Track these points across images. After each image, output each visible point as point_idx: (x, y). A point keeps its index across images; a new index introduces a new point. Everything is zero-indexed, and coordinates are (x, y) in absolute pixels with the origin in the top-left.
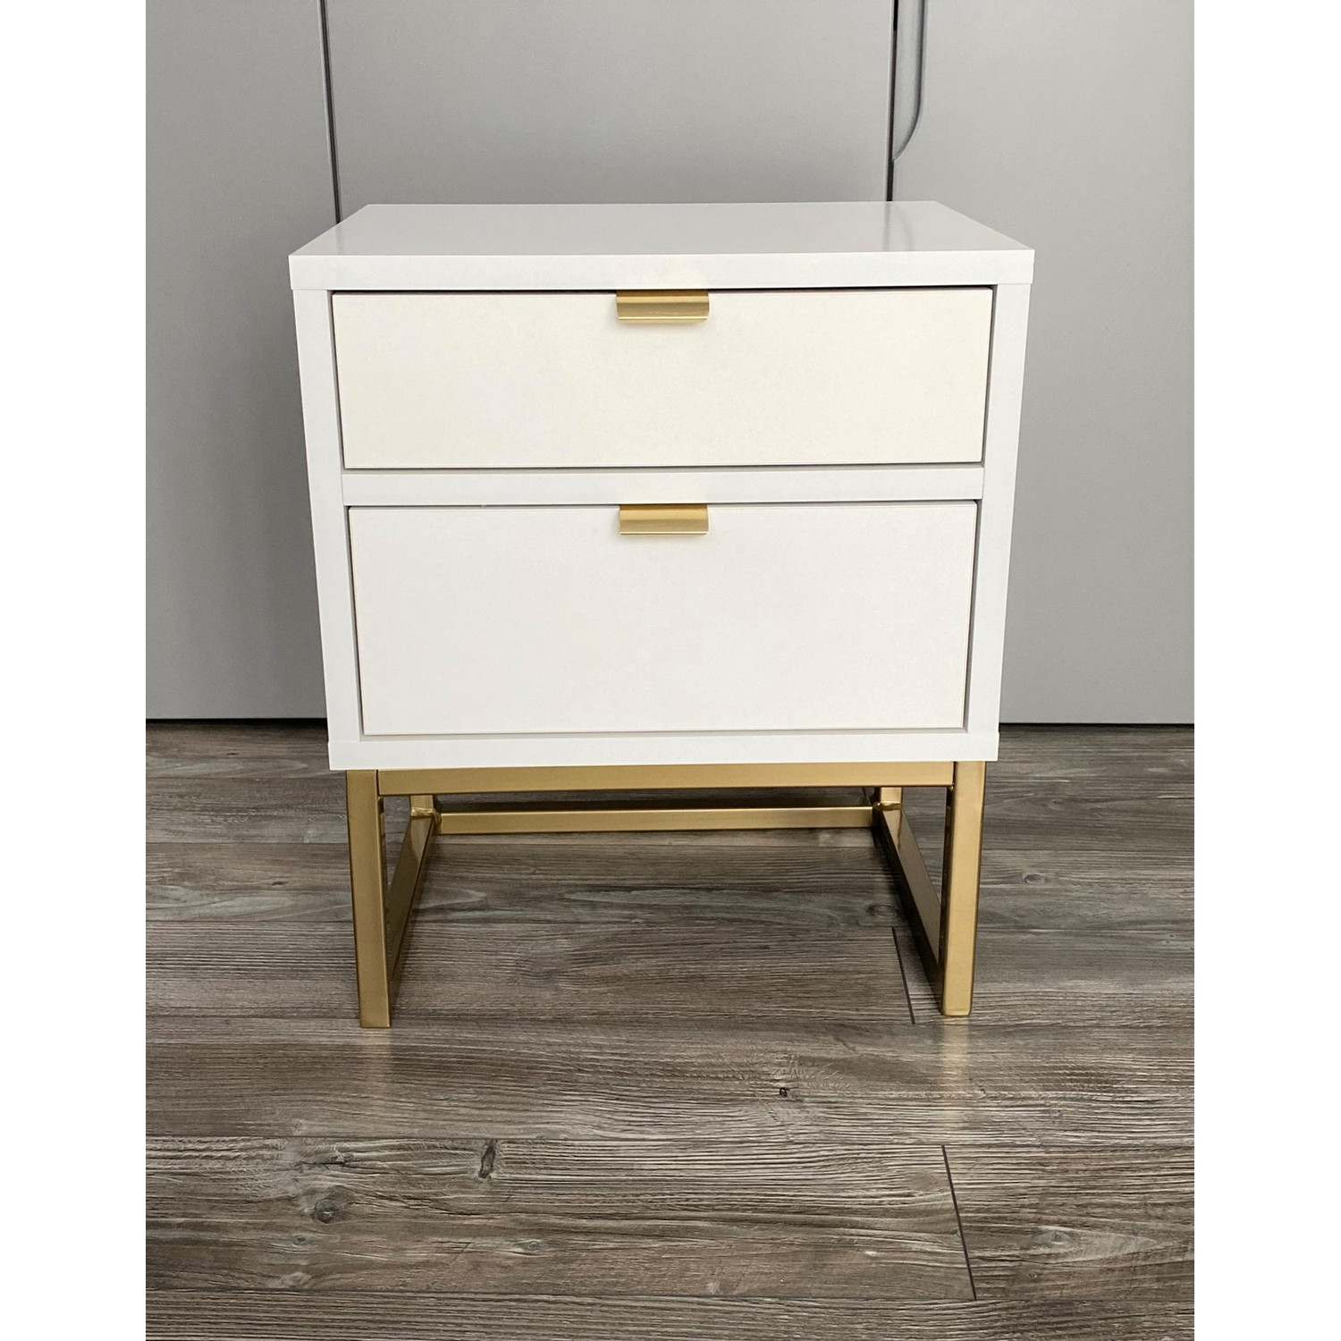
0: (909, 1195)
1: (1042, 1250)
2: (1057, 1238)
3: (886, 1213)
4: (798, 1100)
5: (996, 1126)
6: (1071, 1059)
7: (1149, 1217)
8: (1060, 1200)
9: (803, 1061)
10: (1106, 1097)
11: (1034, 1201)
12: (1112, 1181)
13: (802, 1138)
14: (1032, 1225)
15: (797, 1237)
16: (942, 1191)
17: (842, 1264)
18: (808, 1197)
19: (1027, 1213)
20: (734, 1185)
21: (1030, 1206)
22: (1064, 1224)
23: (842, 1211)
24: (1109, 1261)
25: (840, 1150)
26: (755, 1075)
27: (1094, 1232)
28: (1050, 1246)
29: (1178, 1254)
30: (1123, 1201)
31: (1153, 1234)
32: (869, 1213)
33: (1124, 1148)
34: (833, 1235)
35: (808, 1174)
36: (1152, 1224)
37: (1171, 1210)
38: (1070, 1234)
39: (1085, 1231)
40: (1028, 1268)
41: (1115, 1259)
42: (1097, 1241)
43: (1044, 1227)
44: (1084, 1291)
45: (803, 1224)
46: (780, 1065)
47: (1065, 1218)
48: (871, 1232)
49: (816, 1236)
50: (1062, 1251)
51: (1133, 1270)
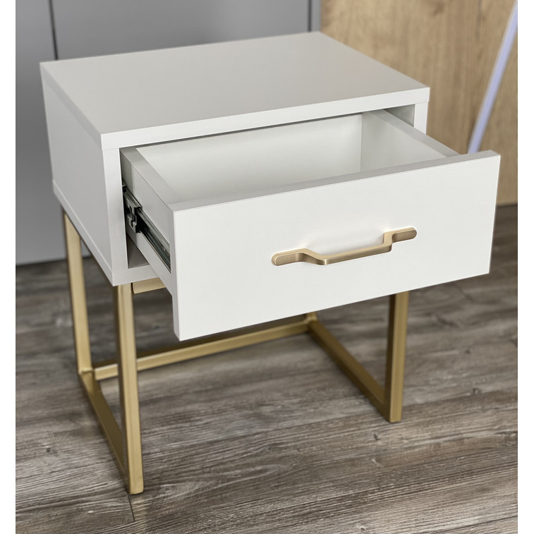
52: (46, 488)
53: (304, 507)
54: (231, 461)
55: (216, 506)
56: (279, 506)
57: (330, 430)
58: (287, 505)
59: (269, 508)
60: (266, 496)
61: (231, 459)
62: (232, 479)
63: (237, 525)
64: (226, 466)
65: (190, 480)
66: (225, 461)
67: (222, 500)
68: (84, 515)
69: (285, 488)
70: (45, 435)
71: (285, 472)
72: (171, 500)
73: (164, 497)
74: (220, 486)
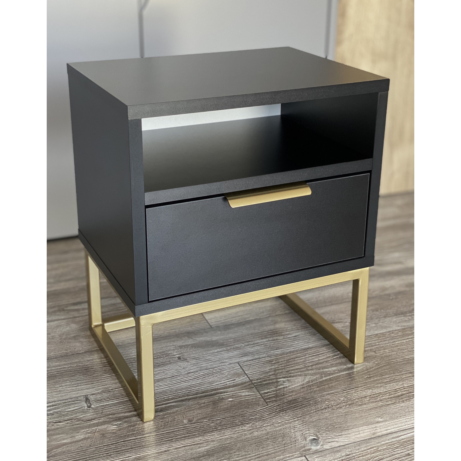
0: (234, 380)
1: (281, 387)
2: (284, 382)
3: (229, 387)
4: (185, 360)
5: (252, 353)
6: (266, 328)
7: (308, 370)
8: (280, 371)
9: (181, 347)
10: (281, 338)
11: (273, 373)
12: (293, 362)
13: (192, 371)
14: (275, 380)
15: (205, 400)
16: (244, 376)
17: (223, 405)
18: (203, 388)
19: (272, 377)
20: (177, 390)
21: (272, 375)
22: (285, 378)
23: (215, 390)
24: (302, 385)
25: (206, 371)
26: (167, 355)
27: (294, 378)
28: (283, 385)
29: (320, 379)
30: (299, 367)
31: (311, 375)
32: (224, 388)
33: (293, 352)
34: (216, 397)
35: (199, 381)
36: (310, 372)
37: (314, 367)
38: (287, 380)
39: (292, 378)
40: (279, 393)
41: (304, 384)
42: (296, 380)
43: (279, 380)
44: (298, 395)
45: (205, 396)
46: (174, 350)
47: (284, 376)
48: (228, 393)
49: (211, 399)
50: (287, 385)
51: (310, 386)
52: (188, 384)
53: (396, 391)
54: (326, 362)
55: (327, 393)
56: (377, 391)
57: (393, 338)
58: (382, 390)
59: (369, 392)
60: (363, 385)
61: (325, 360)
62: (332, 374)
63: (350, 405)
64: (324, 365)
65: (300, 375)
66: (321, 361)
67: (331, 388)
68: (226, 402)
69: (376, 379)
70: (172, 348)
71: (371, 368)
72: (290, 389)
73: (284, 388)
74: (324, 379)
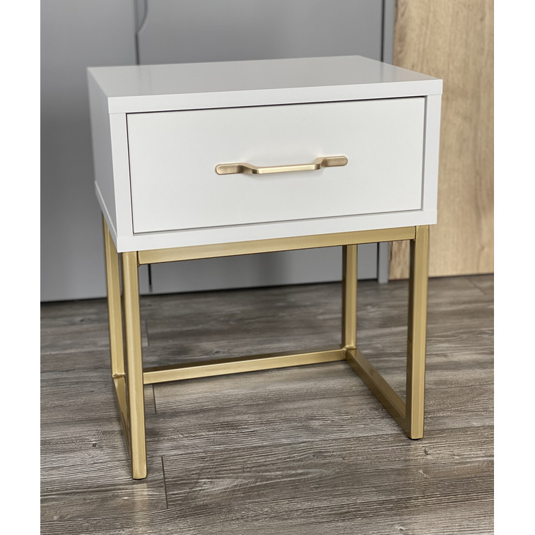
1: (198, 488)
2: (205, 483)
4: (101, 447)
5: (186, 447)
6: (222, 419)
7: (244, 472)
8: (208, 470)
9: (104, 433)
10: (234, 432)
11: (198, 472)
12: (231, 462)
13: (101, 461)
14: (195, 480)
15: (94, 496)
16: (159, 473)
17: (113, 503)
18: (101, 482)
19: (194, 476)
20: (69, 481)
21: (196, 474)
22: (209, 478)
23: (115, 485)
24: (225, 489)
26: (83, 440)
27: (221, 480)
28: (202, 487)
29: (253, 484)
30: (234, 468)
31: (244, 478)
33: (239, 449)
34: (110, 494)
35: (102, 474)
36: (245, 474)
37: (254, 469)
38: (211, 482)
39: (217, 480)
40: (191, 495)
41: (228, 488)
42: (221, 483)
43: (200, 481)
44: (213, 500)
45: (98, 491)
46: (94, 435)
47: (209, 476)
48: (127, 491)
49: (103, 495)
50: (206, 488)
51: (234, 491)
52: (86, 475)
53: (342, 506)
54: (273, 464)
55: (252, 501)
56: (316, 505)
57: (379, 443)
58: (325, 504)
59: (306, 505)
60: (304, 495)
61: (273, 462)
62: (272, 479)
63: (271, 518)
64: (268, 468)
65: (229, 478)
66: (267, 463)
67: (259, 496)
68: (119, 501)
69: (325, 490)
70: (93, 433)
71: (326, 476)
72: (207, 492)
73: (200, 490)
74: (258, 484)
